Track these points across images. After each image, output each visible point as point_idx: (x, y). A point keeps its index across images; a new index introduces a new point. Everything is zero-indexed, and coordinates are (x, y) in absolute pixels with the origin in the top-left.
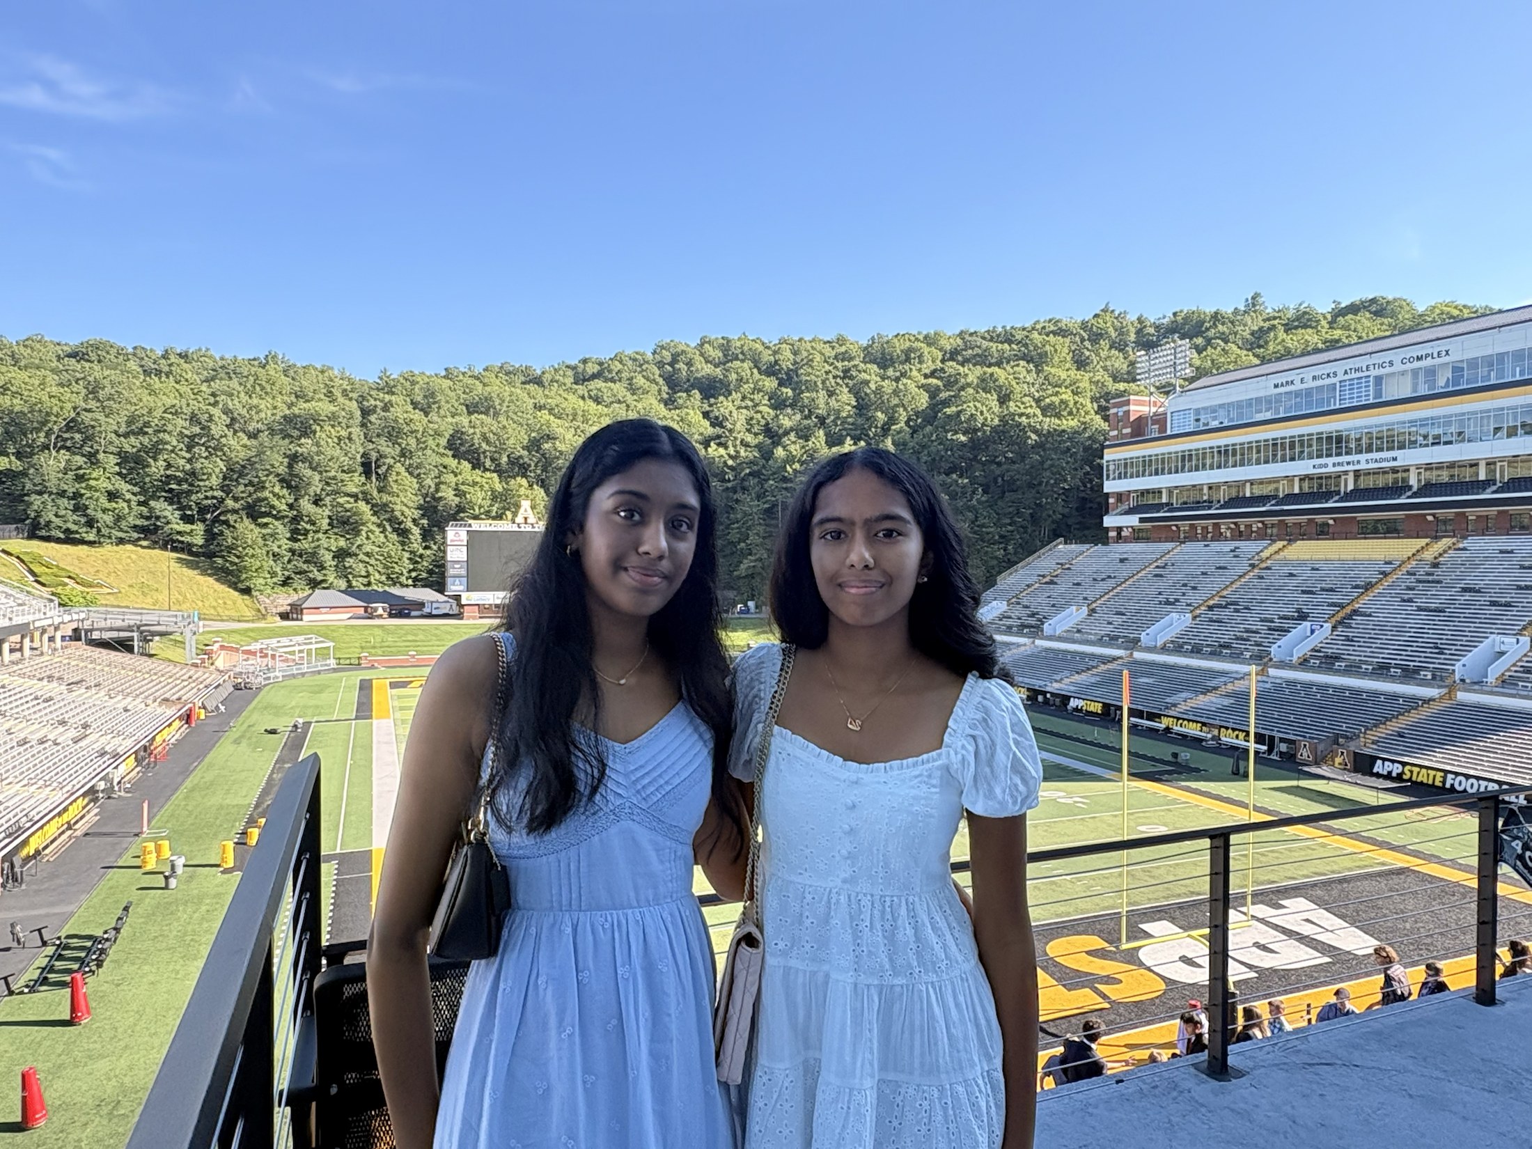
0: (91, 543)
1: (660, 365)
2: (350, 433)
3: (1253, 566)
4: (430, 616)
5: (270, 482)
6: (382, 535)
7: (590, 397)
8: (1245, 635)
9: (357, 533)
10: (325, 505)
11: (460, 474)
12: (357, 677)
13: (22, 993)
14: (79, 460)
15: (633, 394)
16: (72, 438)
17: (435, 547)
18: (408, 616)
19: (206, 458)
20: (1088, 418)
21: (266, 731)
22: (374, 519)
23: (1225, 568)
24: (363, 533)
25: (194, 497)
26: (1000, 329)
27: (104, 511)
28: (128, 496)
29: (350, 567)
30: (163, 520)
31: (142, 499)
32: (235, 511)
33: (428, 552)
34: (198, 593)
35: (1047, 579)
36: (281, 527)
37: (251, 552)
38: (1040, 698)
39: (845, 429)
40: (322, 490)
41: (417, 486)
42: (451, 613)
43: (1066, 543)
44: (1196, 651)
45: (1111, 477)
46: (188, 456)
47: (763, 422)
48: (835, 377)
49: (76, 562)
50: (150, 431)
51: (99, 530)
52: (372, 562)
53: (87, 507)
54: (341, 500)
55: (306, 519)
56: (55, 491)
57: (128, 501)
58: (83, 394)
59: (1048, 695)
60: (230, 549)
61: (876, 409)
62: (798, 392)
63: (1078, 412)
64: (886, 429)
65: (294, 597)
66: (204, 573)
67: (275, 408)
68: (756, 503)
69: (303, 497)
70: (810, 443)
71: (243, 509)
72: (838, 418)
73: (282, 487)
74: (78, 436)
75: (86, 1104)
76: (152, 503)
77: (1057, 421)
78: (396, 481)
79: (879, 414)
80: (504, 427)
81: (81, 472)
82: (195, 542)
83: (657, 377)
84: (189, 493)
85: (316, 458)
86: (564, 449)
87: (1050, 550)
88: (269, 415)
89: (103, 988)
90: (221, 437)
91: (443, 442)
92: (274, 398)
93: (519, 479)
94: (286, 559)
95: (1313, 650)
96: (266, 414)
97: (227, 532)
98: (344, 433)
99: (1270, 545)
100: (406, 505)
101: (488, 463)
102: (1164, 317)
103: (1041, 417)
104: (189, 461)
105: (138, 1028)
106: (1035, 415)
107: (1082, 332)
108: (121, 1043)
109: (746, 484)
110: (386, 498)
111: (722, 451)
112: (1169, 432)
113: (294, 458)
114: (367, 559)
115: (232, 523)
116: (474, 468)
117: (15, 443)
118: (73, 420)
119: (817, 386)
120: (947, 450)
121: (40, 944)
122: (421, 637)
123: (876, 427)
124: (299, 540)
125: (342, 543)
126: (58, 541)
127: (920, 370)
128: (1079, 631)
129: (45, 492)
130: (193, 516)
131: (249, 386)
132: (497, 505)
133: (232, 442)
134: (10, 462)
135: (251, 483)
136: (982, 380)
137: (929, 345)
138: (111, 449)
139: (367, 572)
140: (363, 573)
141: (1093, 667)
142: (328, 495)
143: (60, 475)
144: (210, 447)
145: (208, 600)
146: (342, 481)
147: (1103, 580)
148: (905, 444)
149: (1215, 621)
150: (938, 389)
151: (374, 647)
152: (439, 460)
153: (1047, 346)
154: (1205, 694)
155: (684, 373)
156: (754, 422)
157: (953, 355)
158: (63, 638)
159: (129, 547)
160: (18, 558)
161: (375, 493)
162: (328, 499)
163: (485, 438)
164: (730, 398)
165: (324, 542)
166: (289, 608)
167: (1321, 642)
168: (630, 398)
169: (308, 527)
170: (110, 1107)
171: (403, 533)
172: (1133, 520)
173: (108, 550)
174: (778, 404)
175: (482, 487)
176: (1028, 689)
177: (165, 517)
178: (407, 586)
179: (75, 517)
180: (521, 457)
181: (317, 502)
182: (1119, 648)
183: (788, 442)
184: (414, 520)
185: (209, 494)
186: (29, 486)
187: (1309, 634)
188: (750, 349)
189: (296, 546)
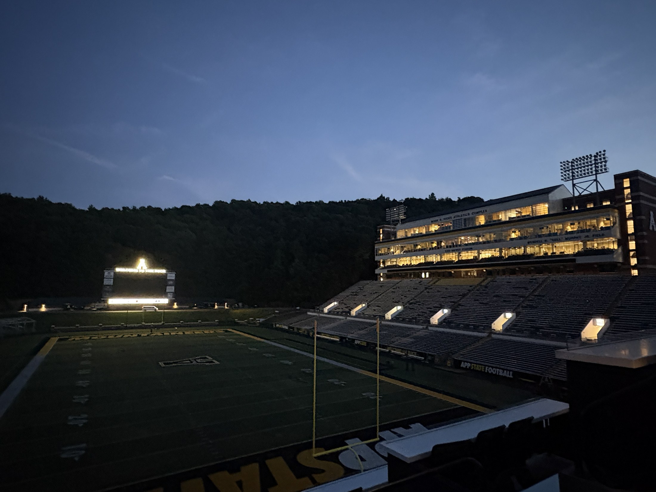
3: (426, 288)
8: (421, 314)
23: (416, 289)
38: (344, 341)
42: (104, 308)
44: (403, 321)
45: (378, 254)
59: (347, 339)
87: (358, 283)
95: (444, 319)
99: (432, 280)
102: (402, 199)
103: (354, 233)
107: (373, 203)
112: (397, 238)
128: (363, 313)
141: (366, 328)
149: (411, 309)
154: (405, 337)
167: (447, 317)
172: (386, 271)
176: (340, 337)
182: (376, 319)
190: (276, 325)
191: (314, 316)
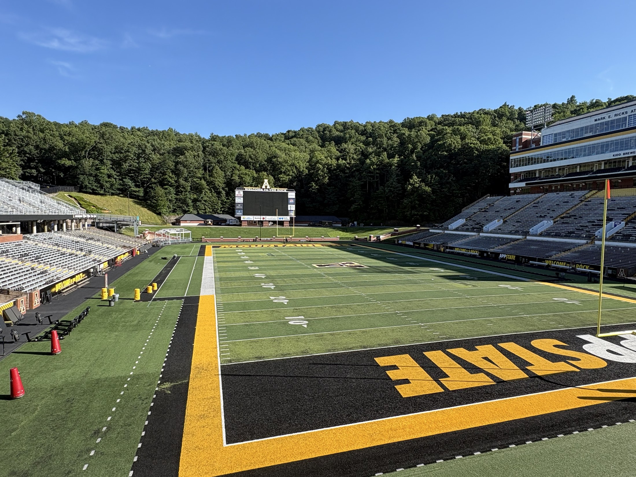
0: (102, 195)
1: (319, 132)
2: (198, 154)
3: (582, 201)
4: (229, 225)
5: (168, 172)
6: (211, 194)
7: (291, 144)
8: (581, 228)
9: (201, 192)
10: (189, 181)
11: (241, 170)
12: (199, 245)
13: (34, 341)
14: (97, 162)
15: (308, 143)
16: (94, 154)
17: (231, 199)
18: (220, 225)
19: (144, 162)
20: (500, 145)
21: (162, 258)
22: (208, 187)
23: (568, 202)
24: (204, 193)
25: (140, 178)
26: (459, 114)
27: (106, 182)
28: (115, 177)
29: (198, 206)
30: (128, 186)
31: (121, 178)
32: (155, 183)
33: (228, 201)
34: (141, 214)
35: (483, 210)
36: (172, 189)
37: (161, 199)
38: (485, 255)
39: (395, 152)
40: (188, 175)
41: (224, 175)
42: (237, 224)
43: (490, 196)
44: (557, 235)
45: (513, 166)
46: (137, 161)
47: (361, 150)
48: (390, 133)
49: (96, 201)
50: (123, 151)
51: (105, 190)
52: (207, 204)
53: (100, 180)
54: (195, 180)
55: (182, 186)
56: (88, 174)
57: (115, 179)
58: (98, 137)
59: (489, 253)
60: (153, 197)
61: (408, 144)
62: (375, 139)
63: (495, 142)
64: (412, 152)
65: (177, 217)
66: (143, 207)
67: (170, 145)
68: (358, 181)
69: (180, 178)
70: (381, 157)
71: (158, 183)
72: (392, 147)
73: (173, 174)
74: (96, 153)
75: (46, 389)
76: (124, 180)
77: (487, 146)
78: (216, 172)
79: (410, 145)
80: (258, 152)
81: (98, 166)
82: (140, 195)
83: (317, 136)
84: (138, 176)
85: (186, 163)
86: (281, 161)
87: (484, 199)
88: (168, 147)
89: (72, 341)
90: (150, 154)
91: (234, 158)
92: (170, 141)
93: (263, 172)
94: (174, 202)
95: (617, 233)
96: (167, 147)
97: (152, 191)
98: (196, 154)
99: (589, 192)
100: (219, 182)
101: (251, 167)
102: (531, 108)
103: (479, 145)
104: (138, 163)
105: (82, 357)
106: (477, 143)
107: (495, 114)
108: (72, 363)
109: (354, 174)
110: (212, 179)
111: (344, 161)
112: (541, 145)
113: (177, 163)
114: (205, 203)
115: (154, 188)
116: (246, 168)
117: (74, 156)
118: (95, 147)
119: (383, 136)
120: (438, 158)
121: (49, 323)
122: (225, 232)
123: (408, 151)
124: (179, 195)
125: (195, 196)
126: (90, 193)
127: (426, 129)
128: (500, 229)
129: (85, 174)
130: (139, 185)
131: (161, 136)
132: (255, 182)
133: (153, 156)
134: (72, 163)
135: (161, 172)
136: (453, 131)
137: (429, 120)
138: (109, 158)
139: (205, 208)
140: (203, 208)
141: (508, 243)
142: (190, 177)
143: (90, 168)
144: (145, 158)
145: (145, 216)
146: (195, 172)
147: (509, 209)
148: (420, 157)
149: (565, 223)
150: (434, 135)
151: (207, 235)
152: (232, 165)
153: (481, 118)
154: (564, 252)
155: (328, 135)
156: (357, 150)
157: (440, 123)
158: (88, 225)
159: (116, 197)
160: (74, 198)
161: (208, 177)
162: (190, 179)
163: (250, 157)
164: (347, 144)
165: (188, 196)
166: (175, 221)
167: (621, 230)
168: (307, 144)
169: (182, 190)
170: (57, 391)
171: (219, 193)
172: (523, 184)
173: (108, 197)
174: (367, 144)
175: (249, 175)
176: (480, 251)
177: (129, 185)
178: (220, 214)
179: (96, 184)
180: (264, 164)
181: (186, 180)
182: (519, 235)
183: (371, 157)
184: (223, 188)
185: (145, 176)
186: (79, 172)
187: (613, 226)
188: (354, 126)
189: (178, 197)
190: (398, 241)
191: (439, 233)
